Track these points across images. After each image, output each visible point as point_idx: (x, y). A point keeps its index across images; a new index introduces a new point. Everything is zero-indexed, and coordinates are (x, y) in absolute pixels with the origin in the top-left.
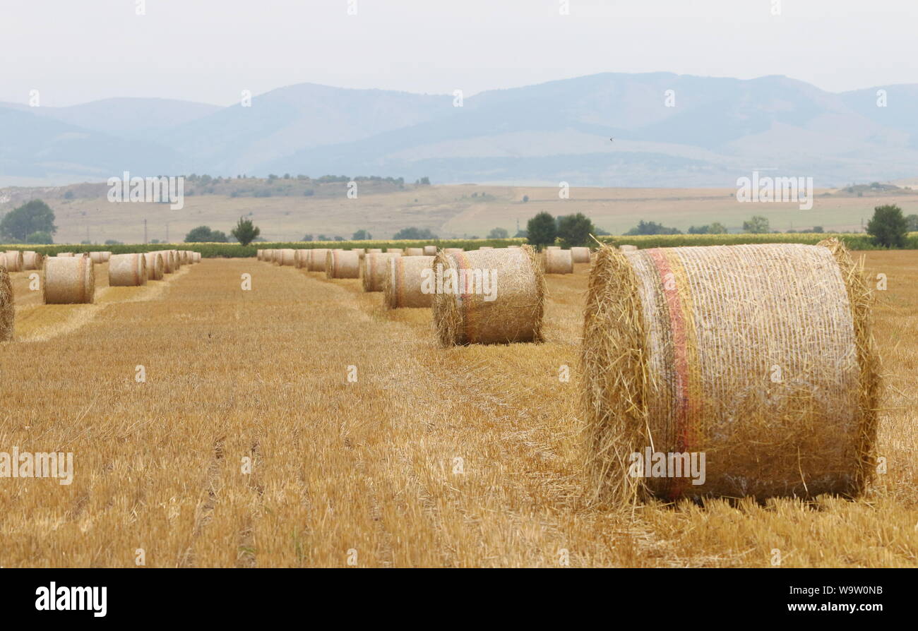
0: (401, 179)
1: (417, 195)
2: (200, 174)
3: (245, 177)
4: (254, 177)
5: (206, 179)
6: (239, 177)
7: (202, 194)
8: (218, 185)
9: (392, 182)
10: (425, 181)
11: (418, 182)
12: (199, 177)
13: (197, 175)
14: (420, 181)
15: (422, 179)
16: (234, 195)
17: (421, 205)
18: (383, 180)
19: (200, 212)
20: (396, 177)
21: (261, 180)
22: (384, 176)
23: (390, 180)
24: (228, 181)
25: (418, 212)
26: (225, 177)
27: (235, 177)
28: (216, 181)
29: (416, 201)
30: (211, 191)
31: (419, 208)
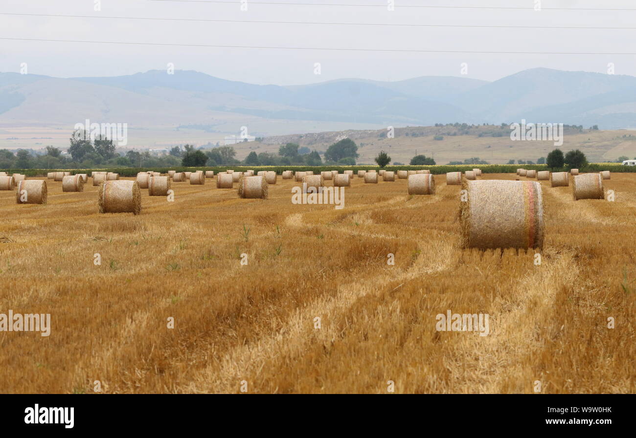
0: (581, 126)
1: (589, 136)
2: (461, 123)
3: (487, 124)
4: (493, 125)
5: (464, 126)
6: (484, 124)
7: (462, 134)
8: (471, 129)
9: (575, 128)
10: (595, 128)
11: (591, 128)
12: (460, 124)
13: (459, 123)
14: (592, 127)
15: (594, 126)
16: (480, 136)
17: (592, 142)
18: (571, 127)
19: (459, 146)
20: (578, 125)
21: (497, 127)
22: (571, 125)
23: (574, 126)
24: (477, 127)
25: (590, 146)
26: (476, 125)
27: (482, 125)
28: (471, 127)
29: (589, 139)
30: (467, 133)
31: (590, 144)
